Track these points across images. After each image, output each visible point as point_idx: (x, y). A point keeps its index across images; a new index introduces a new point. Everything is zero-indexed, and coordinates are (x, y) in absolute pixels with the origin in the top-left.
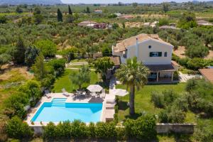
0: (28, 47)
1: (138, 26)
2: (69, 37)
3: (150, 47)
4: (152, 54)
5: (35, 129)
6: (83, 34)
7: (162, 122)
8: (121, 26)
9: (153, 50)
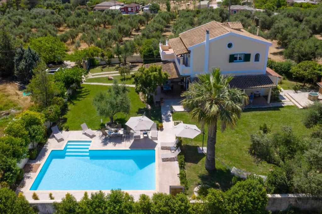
0: (19, 50)
1: (191, 7)
2: (83, 30)
3: (230, 45)
4: (232, 58)
5: (40, 208)
6: (104, 23)
7: (275, 192)
8: (163, 8)
9: (236, 50)
